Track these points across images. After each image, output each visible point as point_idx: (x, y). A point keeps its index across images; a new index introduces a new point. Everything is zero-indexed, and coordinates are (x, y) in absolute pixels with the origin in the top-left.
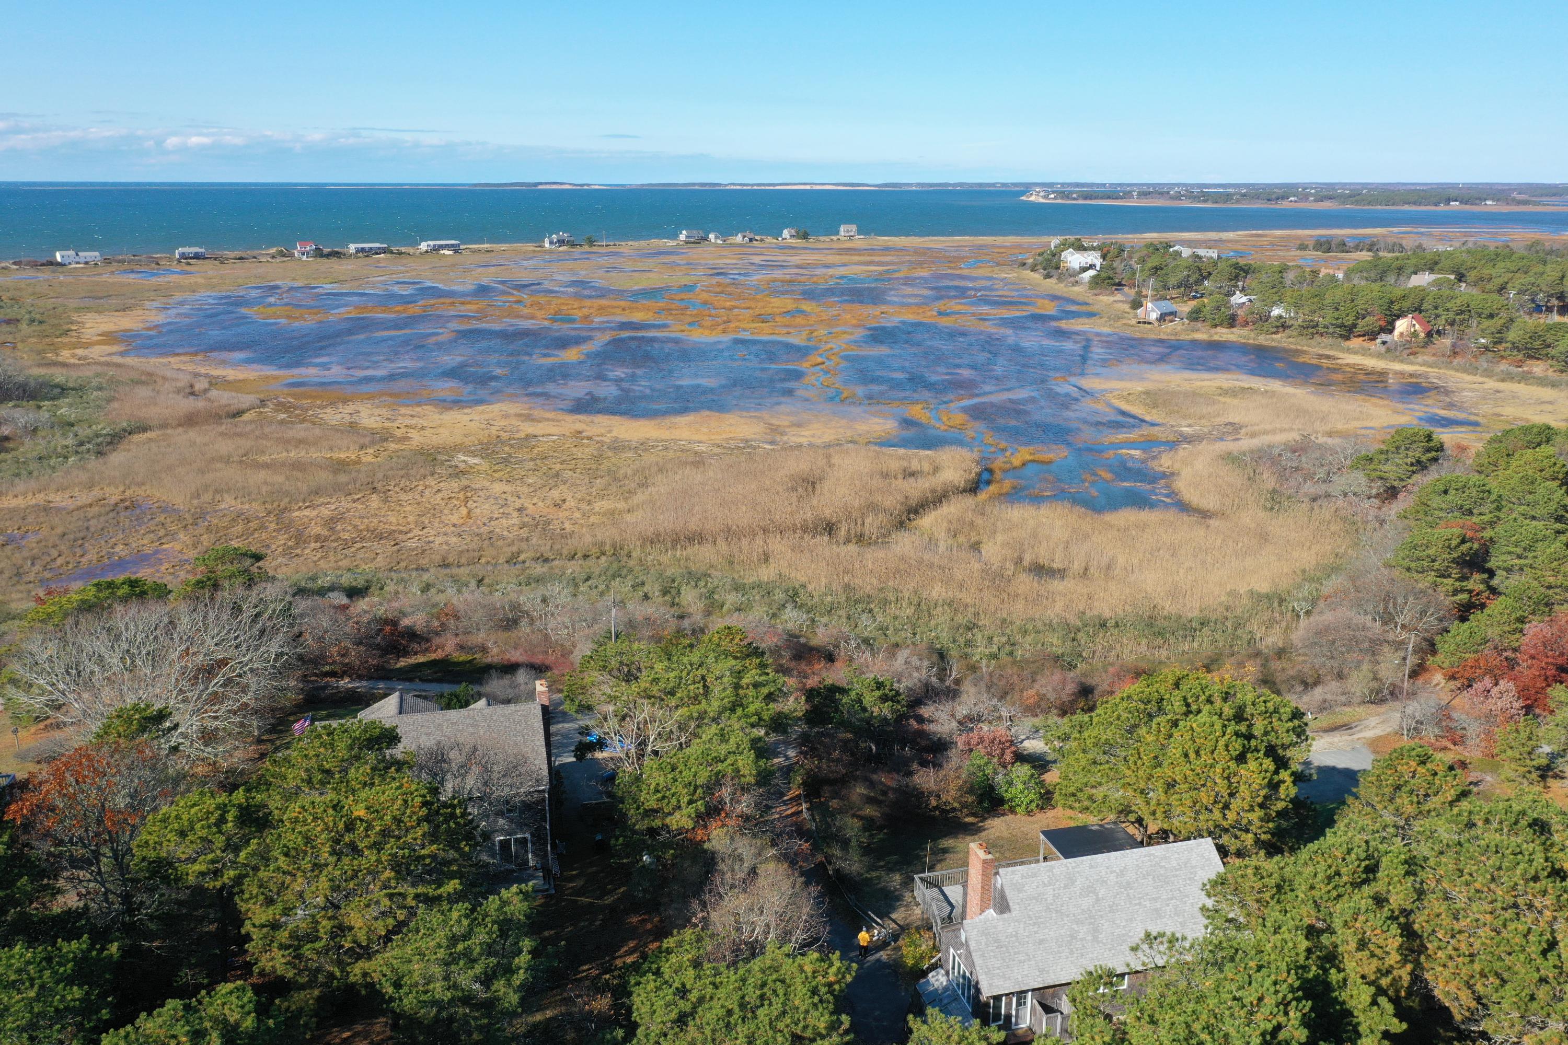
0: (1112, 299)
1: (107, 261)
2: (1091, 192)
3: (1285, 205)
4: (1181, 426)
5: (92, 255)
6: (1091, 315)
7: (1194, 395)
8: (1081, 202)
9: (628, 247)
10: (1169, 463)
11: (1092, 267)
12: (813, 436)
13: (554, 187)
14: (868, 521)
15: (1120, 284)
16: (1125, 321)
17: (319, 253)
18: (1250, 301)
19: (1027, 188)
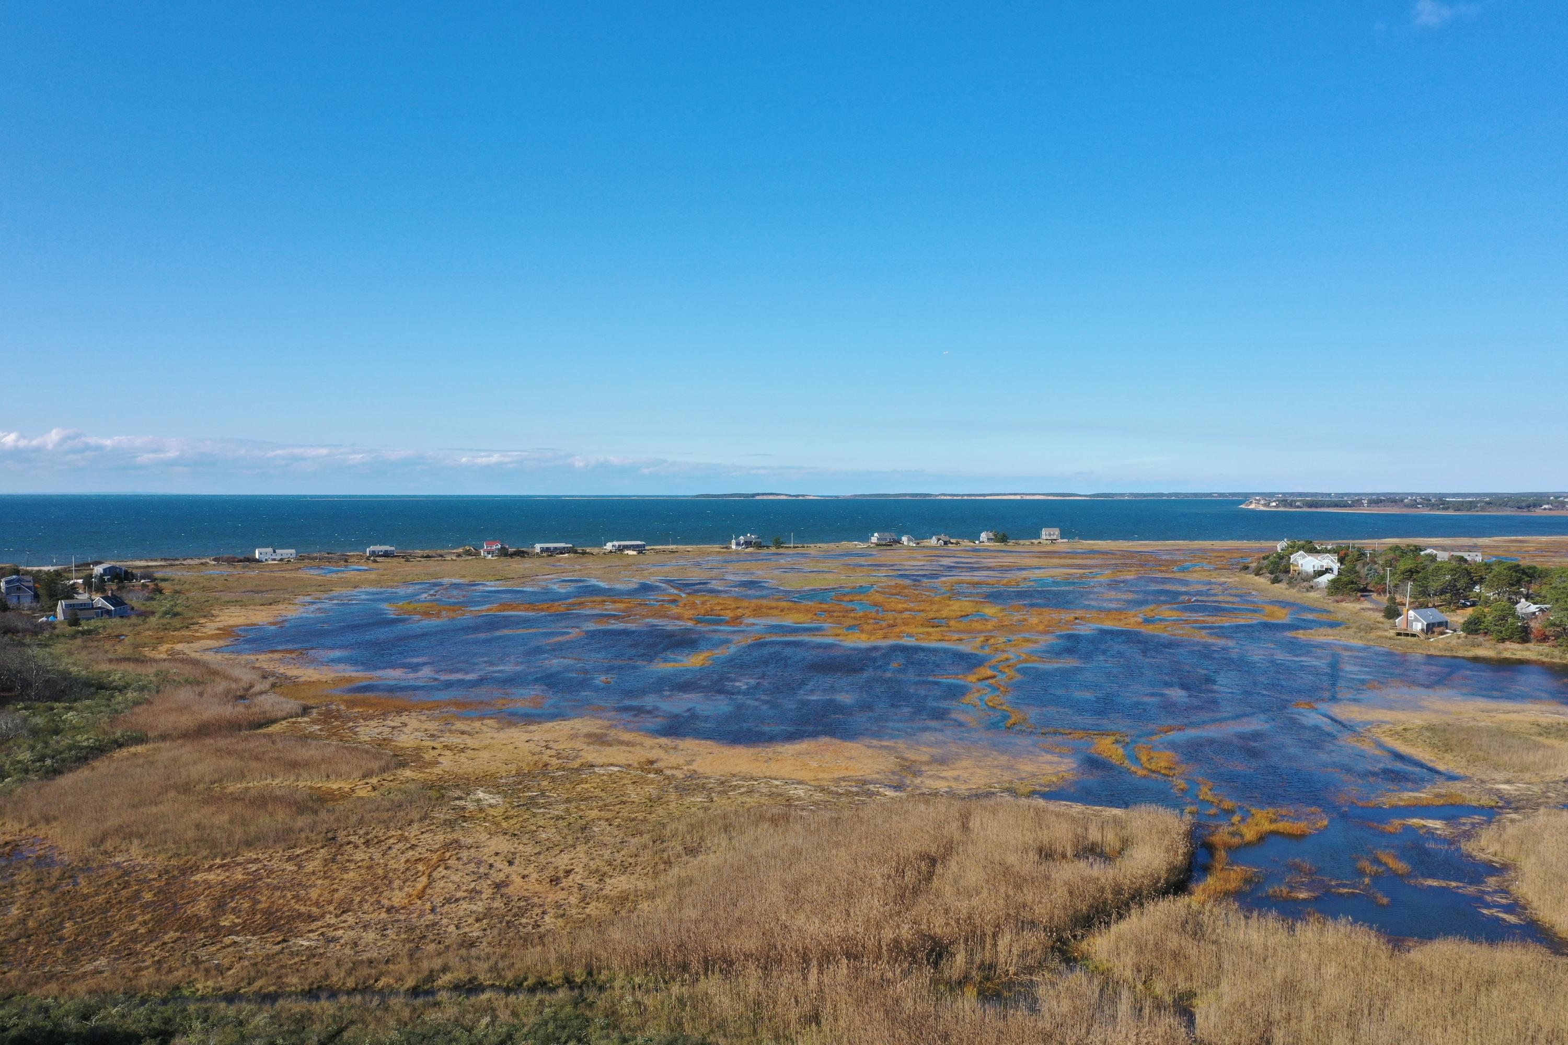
0: (1358, 606)
1: (300, 559)
2: (1315, 501)
3: (1538, 512)
4: (1495, 782)
5: (289, 553)
6: (1333, 625)
7: (1501, 734)
8: (1305, 509)
9: (814, 549)
10: (1495, 847)
11: (1328, 570)
12: (956, 779)
13: (771, 497)
14: (1004, 942)
15: (1365, 590)
16: (1380, 633)
17: (503, 553)
18: (1541, 610)
19: (1247, 497)
